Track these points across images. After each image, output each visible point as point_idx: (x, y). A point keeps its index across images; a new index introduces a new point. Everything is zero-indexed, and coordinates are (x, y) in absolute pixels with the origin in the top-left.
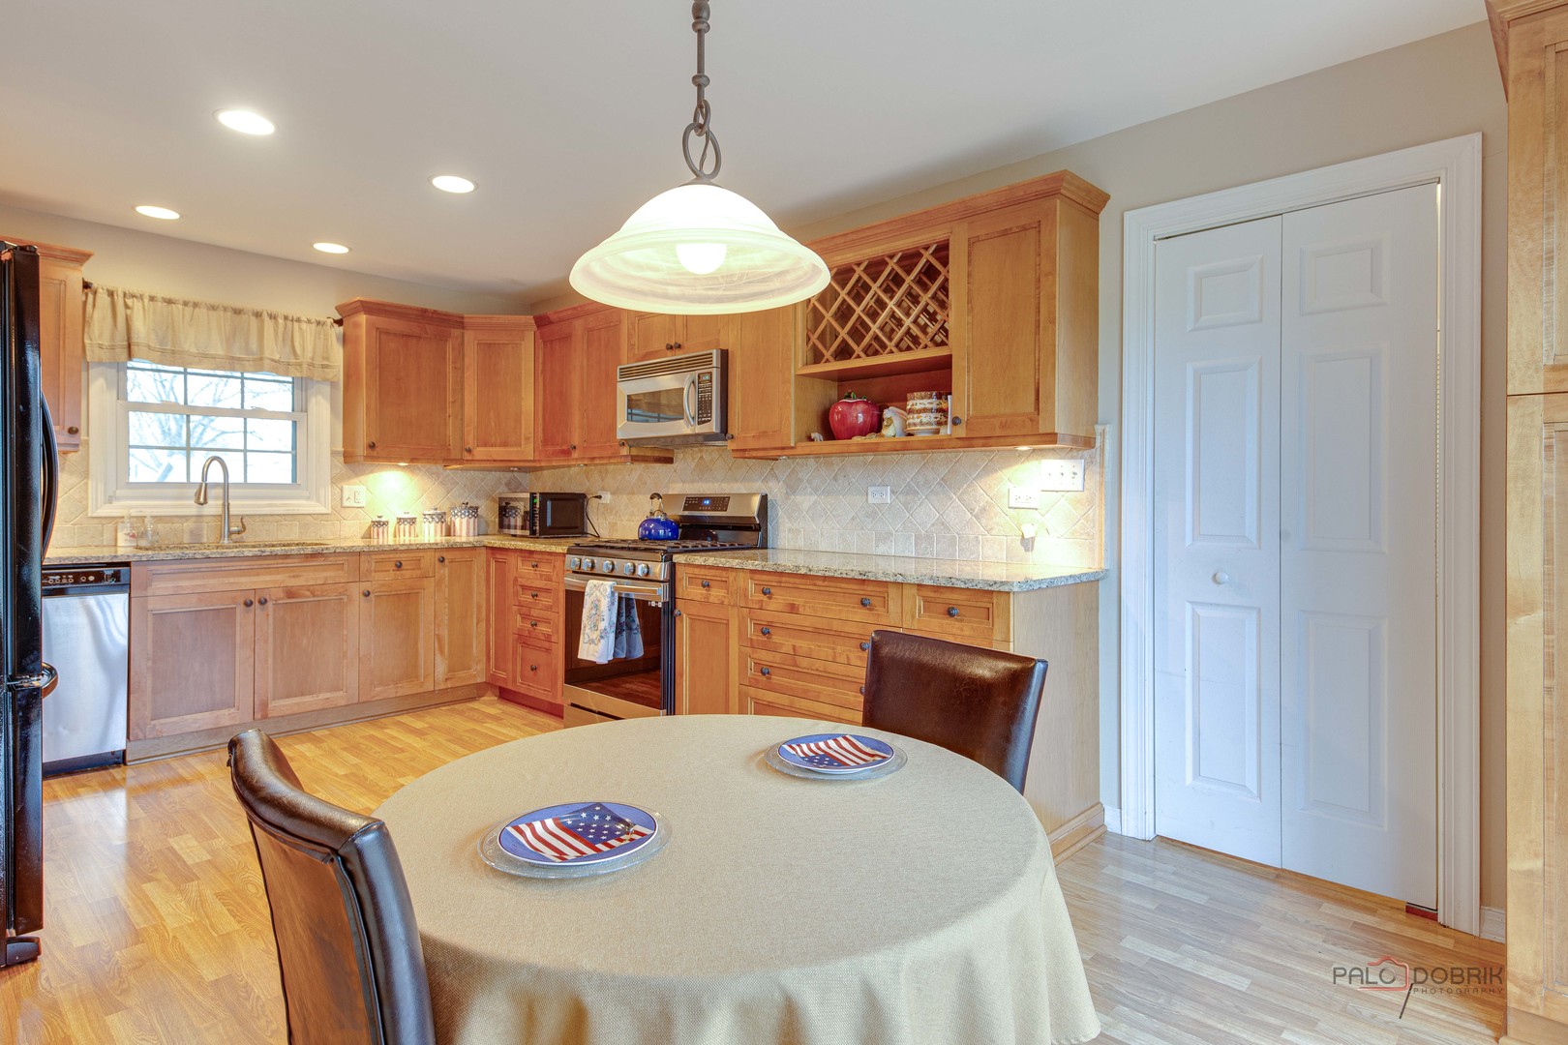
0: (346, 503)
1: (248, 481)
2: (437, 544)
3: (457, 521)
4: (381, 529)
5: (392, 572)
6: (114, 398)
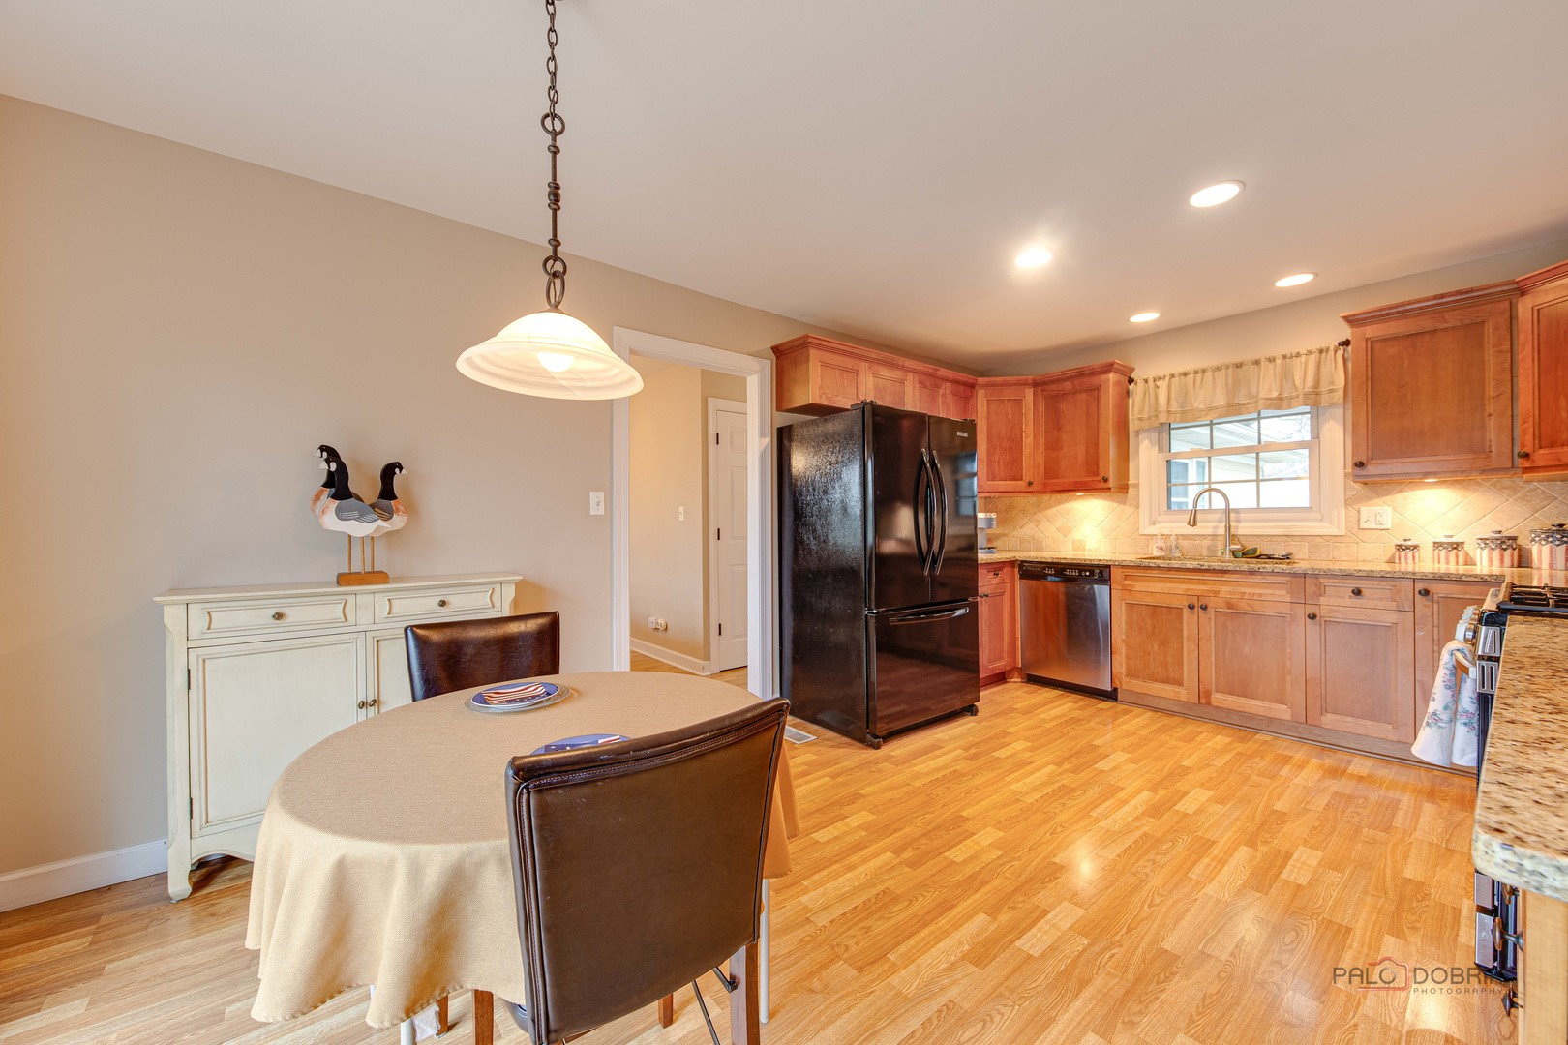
0: (1364, 525)
1: (1261, 506)
5: (1346, 598)
6: (1159, 451)
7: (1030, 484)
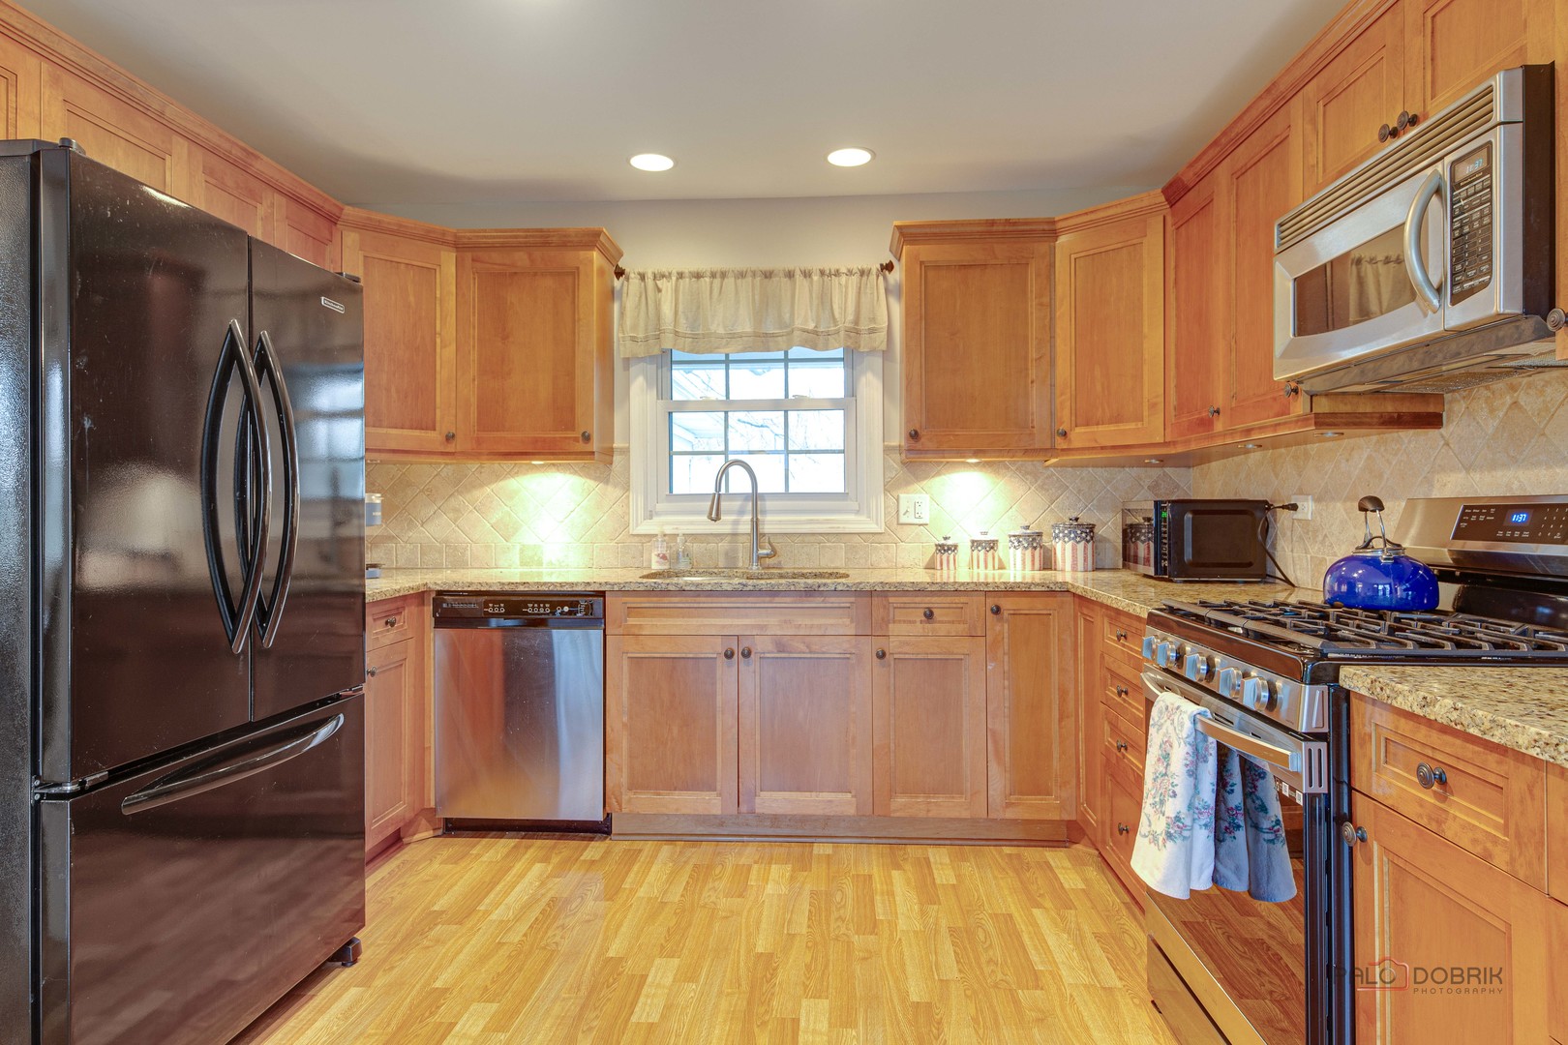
0: (903, 519)
1: (791, 490)
2: (987, 584)
3: (1059, 546)
4: (945, 556)
5: (918, 624)
6: (658, 399)
7: (450, 438)
